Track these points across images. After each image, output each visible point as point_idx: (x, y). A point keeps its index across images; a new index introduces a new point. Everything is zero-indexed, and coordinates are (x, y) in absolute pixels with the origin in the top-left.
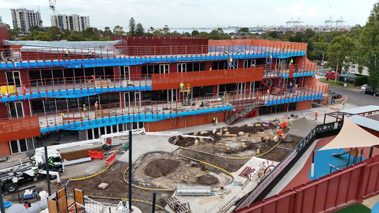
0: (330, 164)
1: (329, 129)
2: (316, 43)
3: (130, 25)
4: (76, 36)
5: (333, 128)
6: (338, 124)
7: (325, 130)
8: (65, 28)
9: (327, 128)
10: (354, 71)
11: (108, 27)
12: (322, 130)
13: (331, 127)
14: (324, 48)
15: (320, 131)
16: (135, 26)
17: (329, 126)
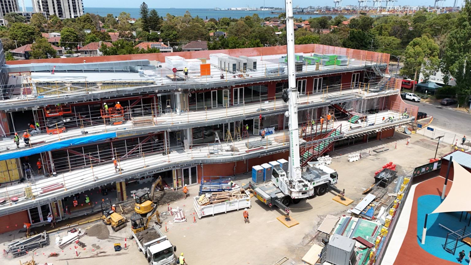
0: (440, 224)
1: (427, 171)
2: (380, 37)
3: (142, 13)
4: (72, 30)
5: (432, 169)
6: (438, 164)
7: (424, 172)
8: (51, 13)
9: (426, 170)
10: (435, 80)
11: (111, 14)
12: (420, 173)
13: (430, 169)
14: (390, 44)
15: (418, 174)
16: (148, 13)
17: (428, 168)
